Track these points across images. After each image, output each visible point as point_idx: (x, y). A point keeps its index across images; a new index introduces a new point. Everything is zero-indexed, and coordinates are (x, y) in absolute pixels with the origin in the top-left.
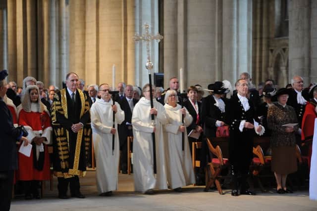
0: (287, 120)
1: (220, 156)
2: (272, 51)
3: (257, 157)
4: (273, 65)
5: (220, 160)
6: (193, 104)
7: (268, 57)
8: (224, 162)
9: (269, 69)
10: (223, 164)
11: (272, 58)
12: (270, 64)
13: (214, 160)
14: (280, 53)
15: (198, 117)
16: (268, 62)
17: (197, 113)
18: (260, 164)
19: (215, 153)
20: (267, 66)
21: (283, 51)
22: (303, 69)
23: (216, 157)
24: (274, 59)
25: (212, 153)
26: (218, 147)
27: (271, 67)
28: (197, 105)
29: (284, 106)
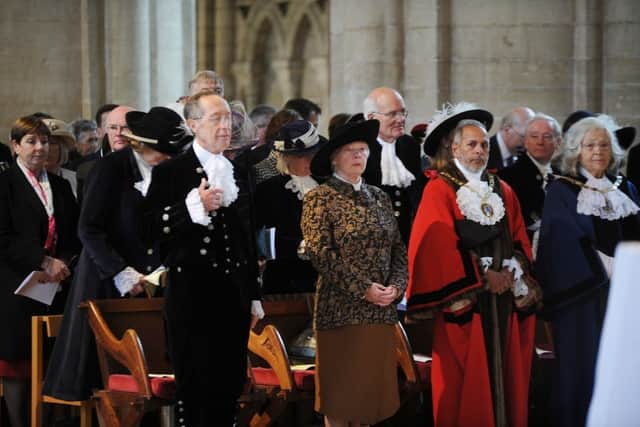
0: (371, 233)
1: (141, 367)
2: (245, 10)
3: (264, 363)
4: (250, 56)
5: (138, 380)
6: (32, 180)
7: (232, 29)
8: (155, 388)
9: (236, 68)
10: (148, 397)
11: (245, 32)
12: (239, 52)
13: (115, 382)
14: (271, 18)
15: (52, 225)
16: (232, 44)
17: (50, 211)
18: (278, 388)
19: (120, 354)
20: (231, 59)
21: (279, 13)
22: (380, 64)
23: (121, 369)
24: (252, 37)
25: (108, 355)
26: (131, 332)
27: (243, 60)
28: (46, 185)
29: (357, 187)
